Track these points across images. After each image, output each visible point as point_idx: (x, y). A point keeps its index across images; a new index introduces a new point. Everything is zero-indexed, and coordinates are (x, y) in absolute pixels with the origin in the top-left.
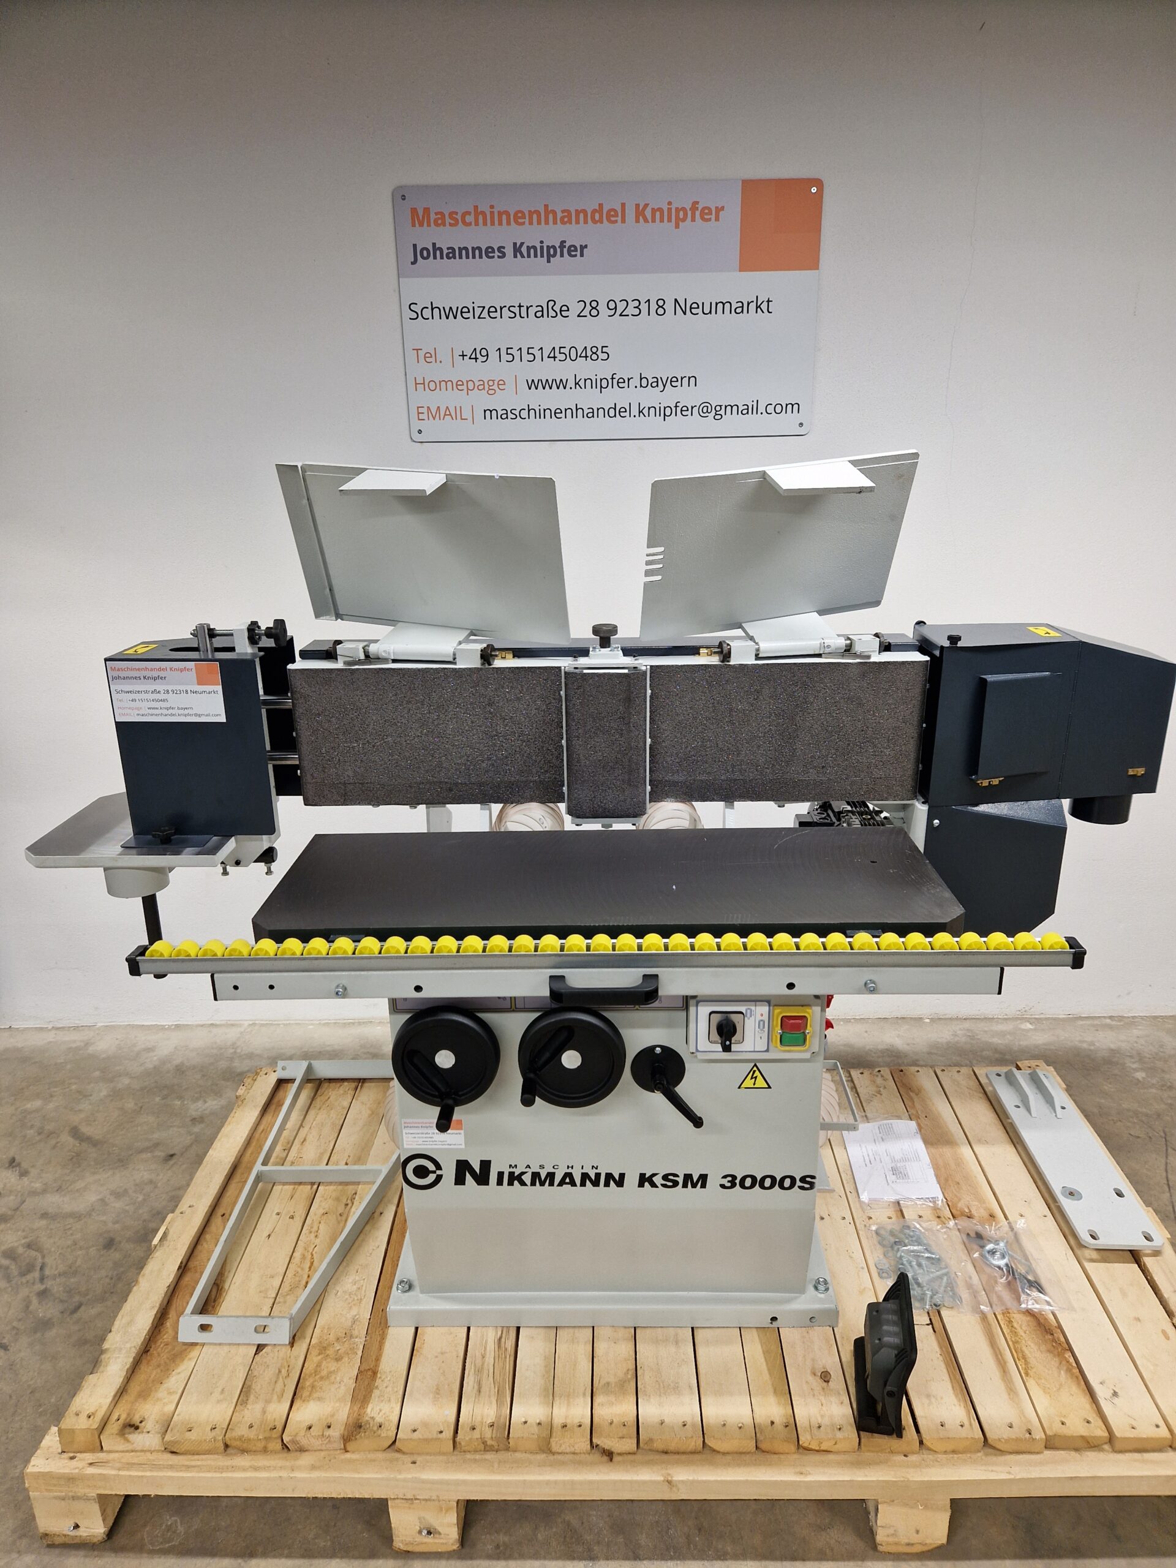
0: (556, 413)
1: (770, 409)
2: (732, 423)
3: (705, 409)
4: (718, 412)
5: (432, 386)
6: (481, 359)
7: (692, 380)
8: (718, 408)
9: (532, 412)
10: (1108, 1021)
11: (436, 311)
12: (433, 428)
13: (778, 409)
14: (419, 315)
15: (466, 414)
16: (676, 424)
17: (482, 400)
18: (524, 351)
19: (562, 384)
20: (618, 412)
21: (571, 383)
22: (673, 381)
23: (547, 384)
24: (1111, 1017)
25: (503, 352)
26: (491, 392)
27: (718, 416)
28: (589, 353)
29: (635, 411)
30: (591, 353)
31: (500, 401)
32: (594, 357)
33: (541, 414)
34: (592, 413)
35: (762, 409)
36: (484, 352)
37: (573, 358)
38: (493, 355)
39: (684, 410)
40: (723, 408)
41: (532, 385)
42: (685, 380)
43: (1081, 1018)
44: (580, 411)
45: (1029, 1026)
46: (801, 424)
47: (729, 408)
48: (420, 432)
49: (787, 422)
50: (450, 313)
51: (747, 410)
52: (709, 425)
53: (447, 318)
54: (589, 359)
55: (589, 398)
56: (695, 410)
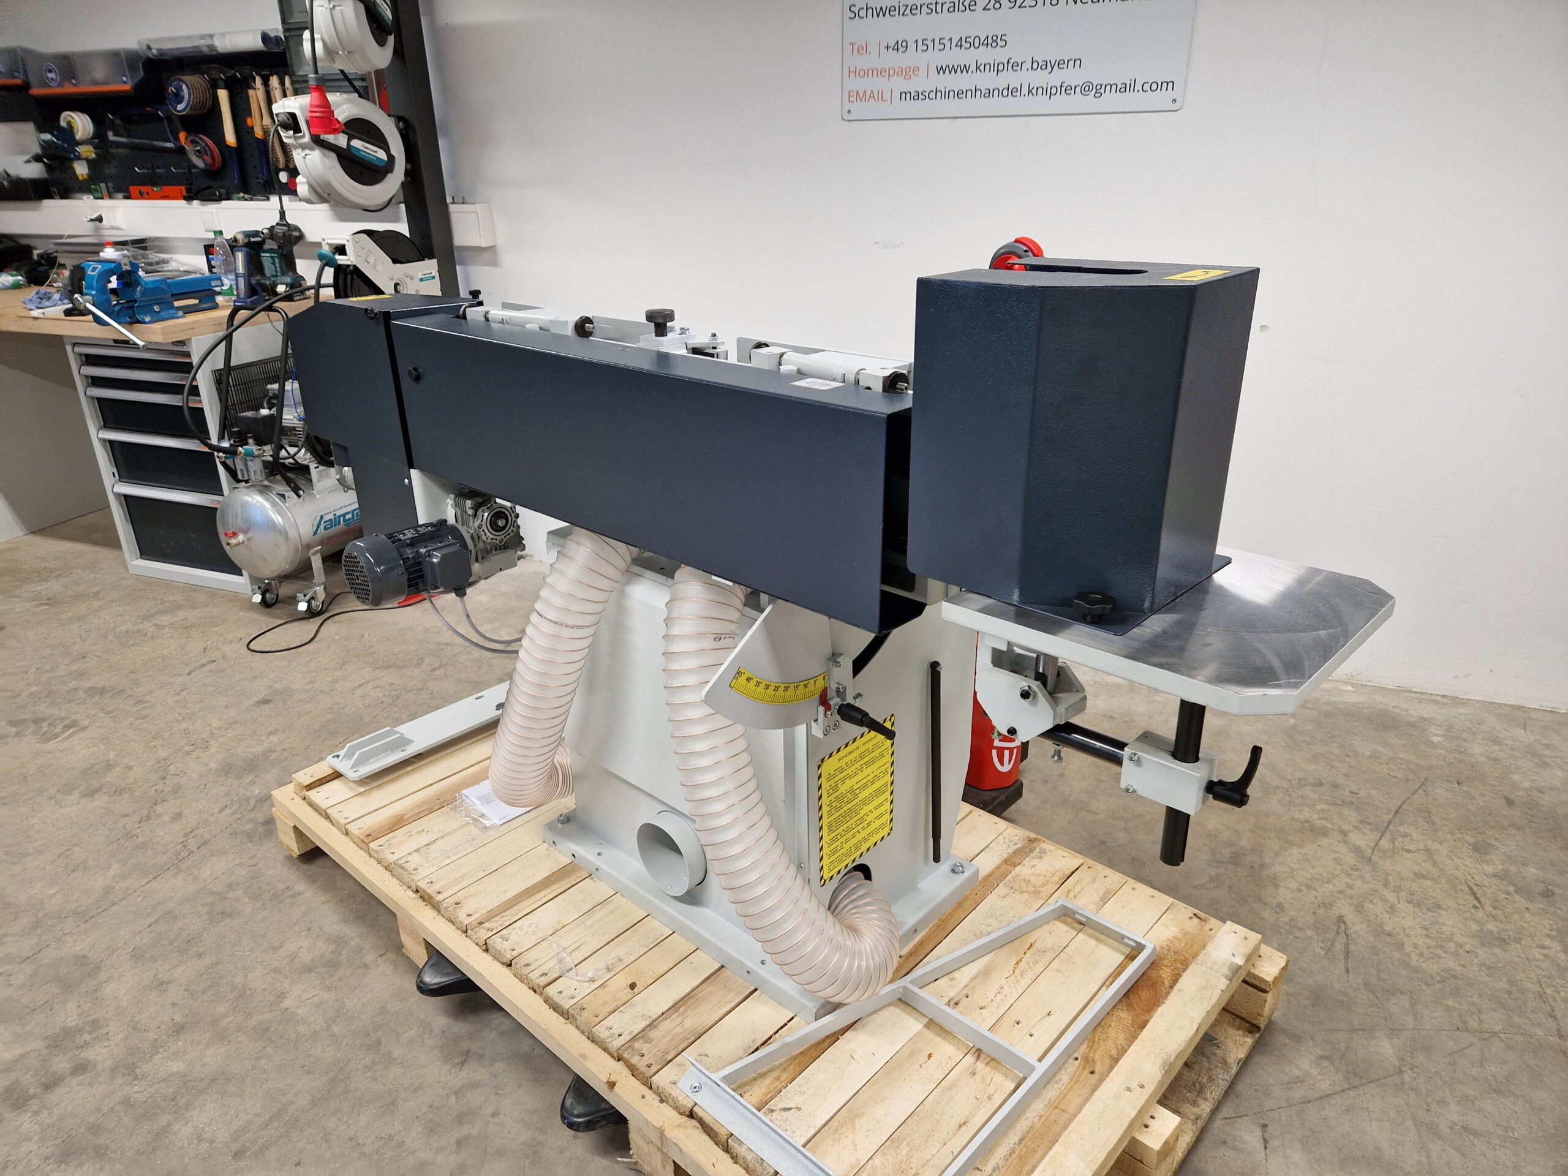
0: (959, 94)
1: (1147, 86)
2: (1111, 99)
3: (1087, 88)
4: (1098, 90)
5: (862, 74)
6: (901, 49)
7: (1078, 62)
8: (1099, 87)
9: (939, 94)
10: (1438, 698)
11: (870, 11)
12: (860, 109)
13: (1154, 86)
14: (856, 15)
15: (887, 96)
16: (1061, 102)
17: (899, 84)
18: (937, 42)
19: (965, 69)
20: (1011, 92)
21: (973, 68)
22: (1060, 63)
23: (953, 69)
24: (1443, 696)
25: (920, 43)
26: (907, 77)
27: (1098, 94)
28: (990, 41)
29: (1025, 91)
30: (991, 42)
31: (914, 85)
32: (994, 44)
33: (945, 94)
34: (989, 93)
35: (1138, 86)
36: (904, 44)
37: (977, 45)
38: (912, 46)
39: (1067, 89)
40: (1103, 87)
41: (941, 70)
42: (1071, 63)
43: (1410, 691)
44: (978, 93)
45: (1350, 688)
46: (1174, 101)
47: (1108, 87)
48: (849, 112)
49: (1162, 98)
50: (881, 12)
51: (1125, 88)
52: (1089, 102)
53: (878, 16)
54: (989, 46)
55: (987, 80)
56: (1078, 89)
